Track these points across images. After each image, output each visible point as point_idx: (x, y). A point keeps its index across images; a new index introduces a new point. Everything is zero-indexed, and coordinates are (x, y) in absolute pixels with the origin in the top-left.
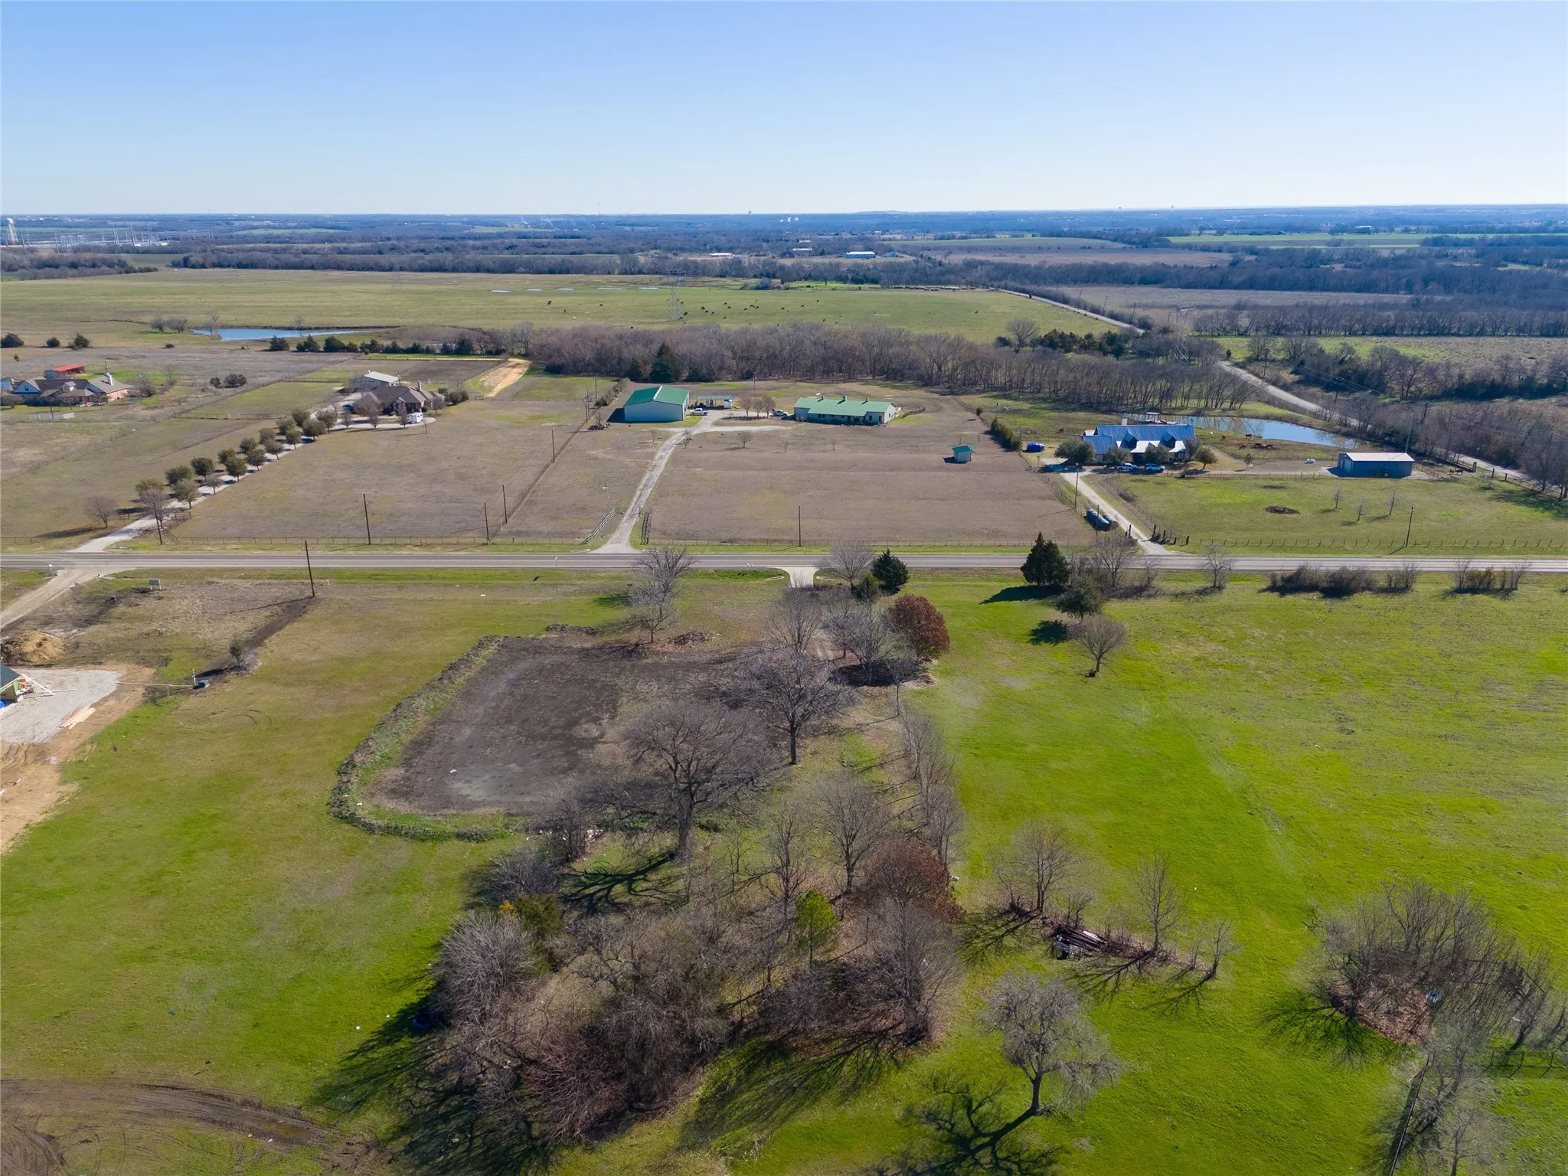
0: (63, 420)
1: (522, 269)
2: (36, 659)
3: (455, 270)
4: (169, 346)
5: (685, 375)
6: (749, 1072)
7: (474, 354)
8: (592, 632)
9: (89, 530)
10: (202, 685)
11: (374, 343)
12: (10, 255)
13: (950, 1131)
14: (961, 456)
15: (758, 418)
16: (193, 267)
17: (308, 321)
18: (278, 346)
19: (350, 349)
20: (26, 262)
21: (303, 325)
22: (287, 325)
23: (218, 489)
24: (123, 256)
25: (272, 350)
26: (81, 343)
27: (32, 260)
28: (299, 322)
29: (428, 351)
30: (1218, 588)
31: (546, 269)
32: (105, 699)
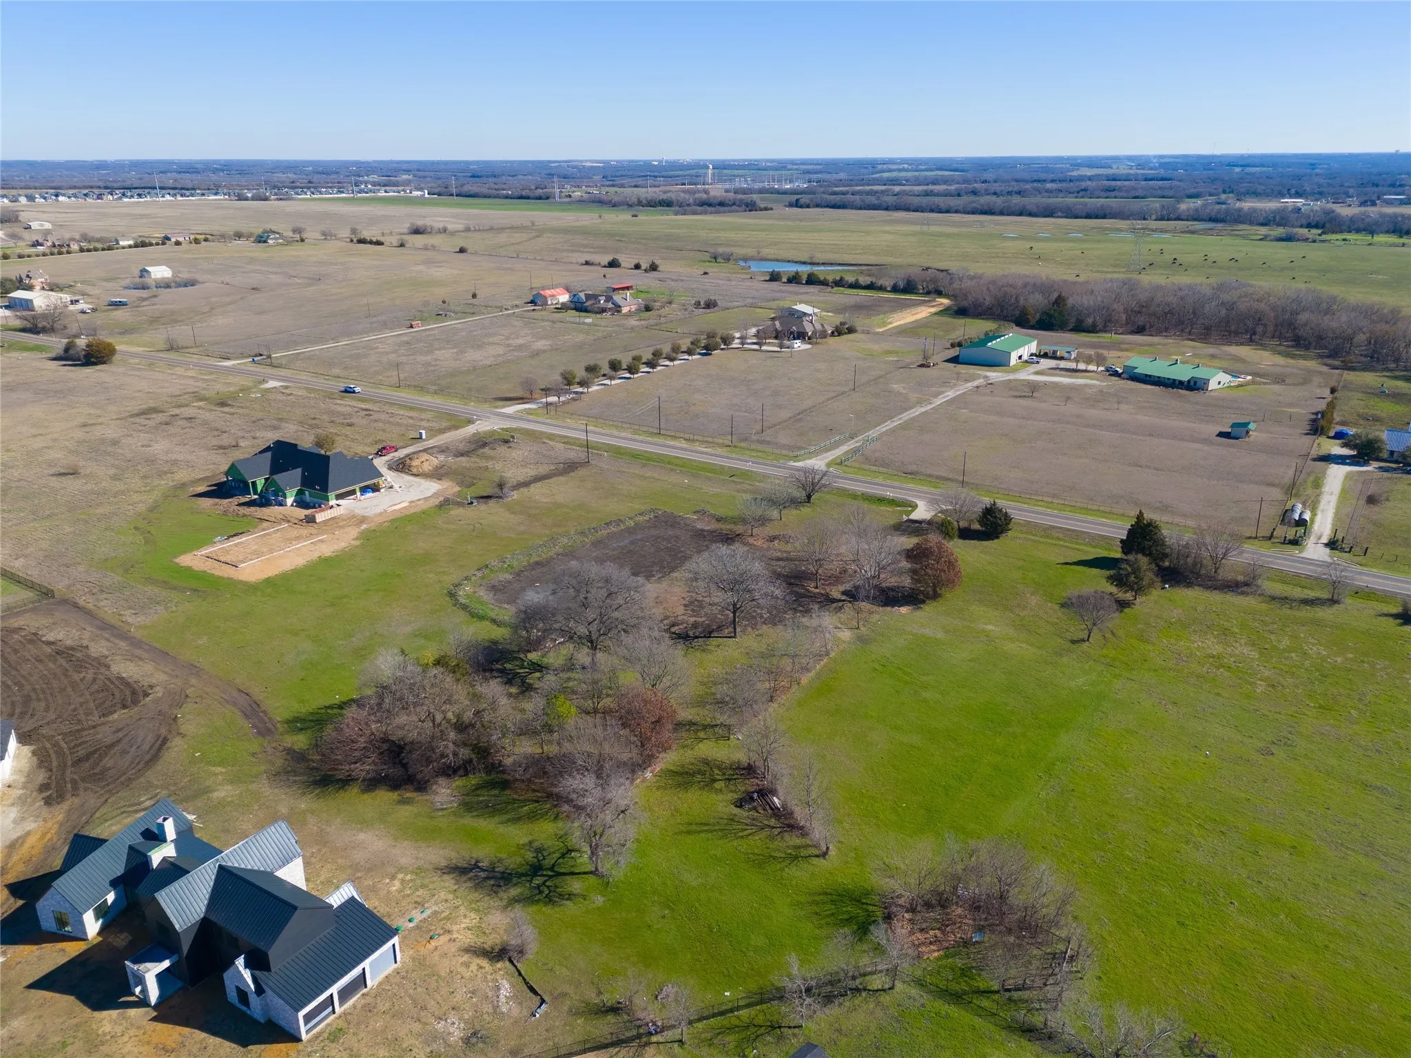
0: (584, 323)
1: (1060, 214)
2: (414, 471)
3: (1001, 213)
4: (705, 273)
5: (1071, 326)
6: (477, 789)
7: (916, 293)
8: (719, 520)
9: (522, 399)
10: (472, 503)
11: (842, 279)
12: (682, 195)
13: (539, 861)
14: (1236, 432)
15: (1086, 371)
16: (801, 207)
17: (820, 257)
18: (774, 277)
19: (824, 283)
20: (691, 201)
21: (815, 260)
22: (803, 260)
23: (613, 382)
24: (755, 197)
25: (771, 280)
26: (653, 267)
27: (695, 199)
28: (812, 258)
29: (881, 289)
30: (1333, 601)
31: (1084, 214)
32: (419, 500)
